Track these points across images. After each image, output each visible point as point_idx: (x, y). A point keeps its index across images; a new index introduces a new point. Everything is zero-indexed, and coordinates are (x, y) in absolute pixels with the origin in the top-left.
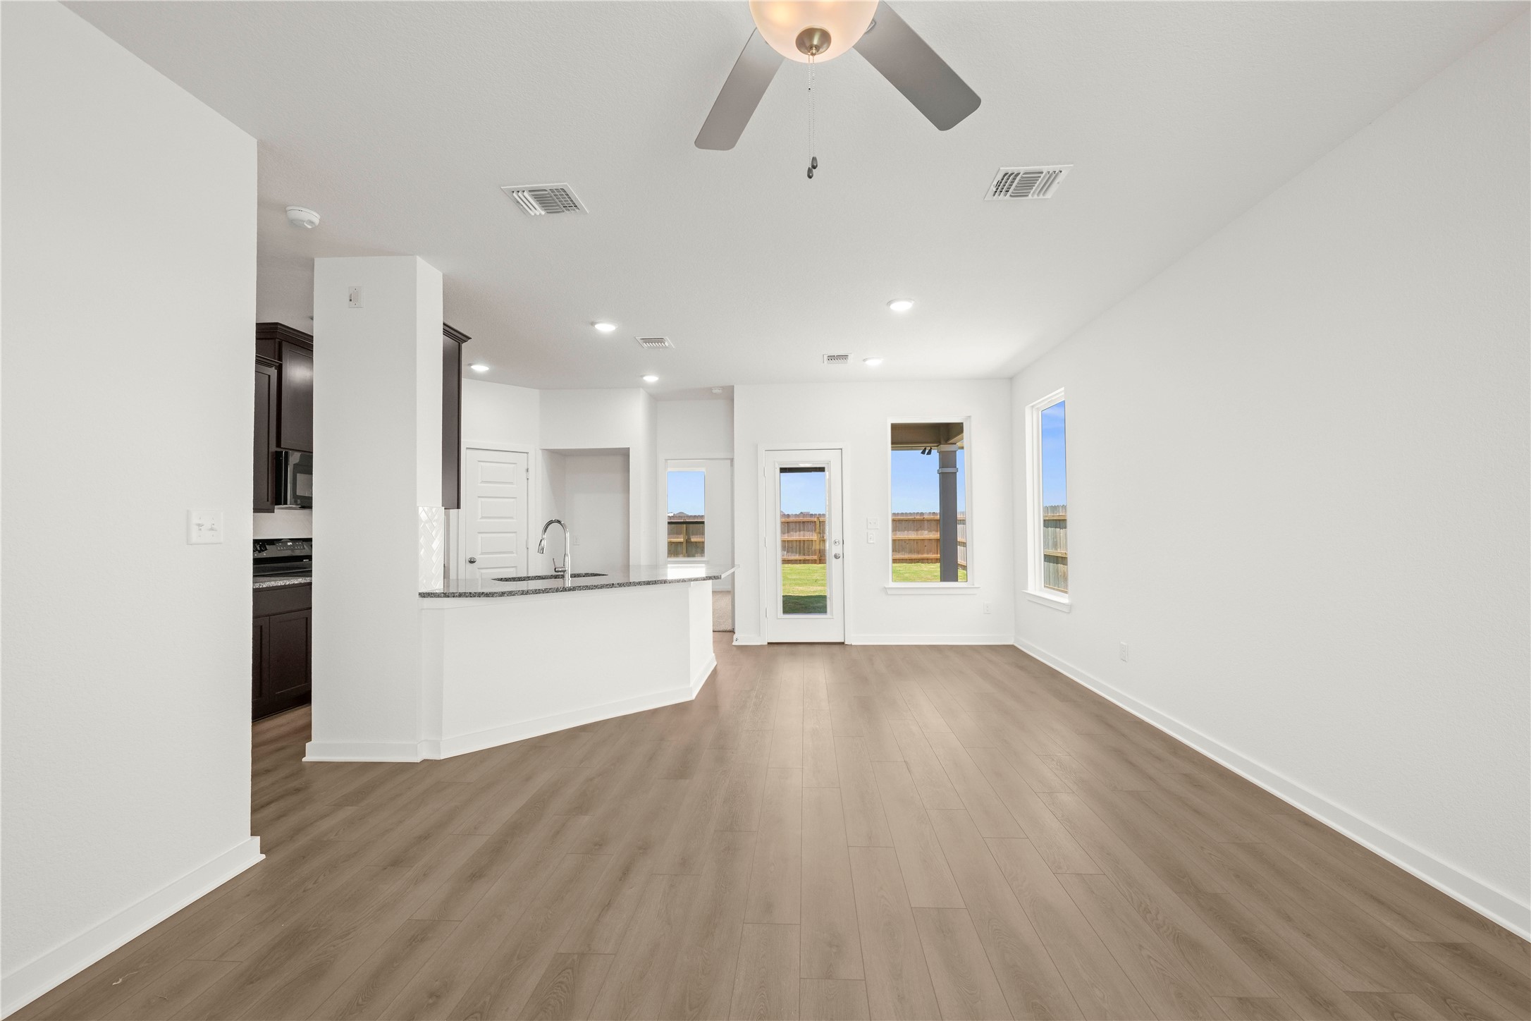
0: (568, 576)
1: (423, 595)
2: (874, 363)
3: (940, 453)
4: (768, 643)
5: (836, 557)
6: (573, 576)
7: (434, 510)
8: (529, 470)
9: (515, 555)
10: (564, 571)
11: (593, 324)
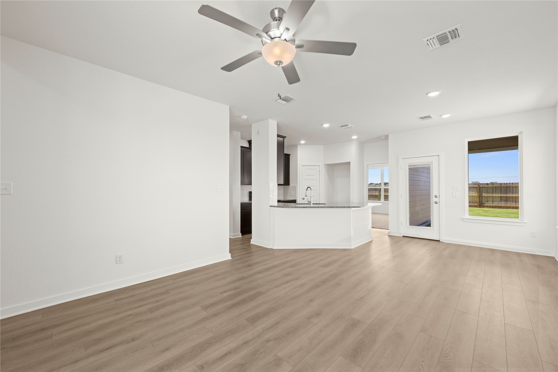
0: (312, 204)
1: (271, 206)
2: (446, 116)
4: (403, 236)
5: (436, 203)
6: (313, 204)
7: (274, 184)
8: (320, 171)
9: (316, 197)
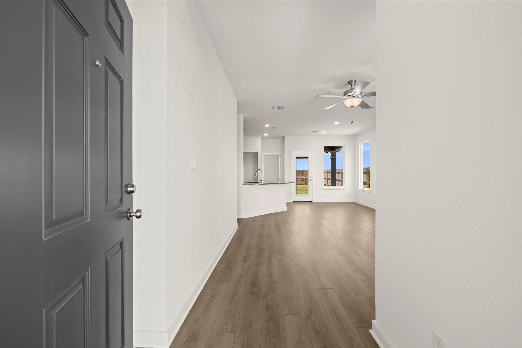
1: (243, 184)
2: (324, 133)
3: (331, 153)
4: (293, 202)
5: (311, 180)
10: (262, 181)
11: (264, 125)
